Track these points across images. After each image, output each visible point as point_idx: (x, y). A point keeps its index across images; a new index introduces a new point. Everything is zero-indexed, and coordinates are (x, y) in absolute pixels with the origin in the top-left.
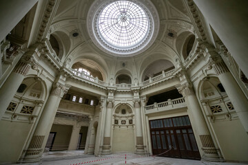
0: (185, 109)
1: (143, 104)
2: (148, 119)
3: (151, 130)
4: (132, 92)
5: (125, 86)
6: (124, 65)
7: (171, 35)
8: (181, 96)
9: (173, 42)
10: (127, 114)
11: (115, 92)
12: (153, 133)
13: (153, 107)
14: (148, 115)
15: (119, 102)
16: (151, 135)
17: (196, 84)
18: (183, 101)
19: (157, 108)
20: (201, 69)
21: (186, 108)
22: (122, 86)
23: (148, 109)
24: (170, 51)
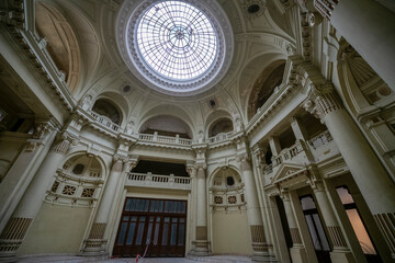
0: (188, 192)
1: (128, 168)
2: (125, 194)
3: (124, 214)
4: (117, 141)
5: (109, 124)
6: (127, 89)
7: (213, 103)
8: (188, 176)
9: (209, 111)
10: (86, 176)
11: (87, 126)
12: (126, 219)
13: (143, 178)
14: (128, 188)
15: (85, 148)
16: (121, 221)
17: (212, 169)
18: (188, 182)
19: (148, 181)
20: (226, 157)
21: (190, 191)
22: (101, 120)
23: (131, 177)
24: (199, 117)
